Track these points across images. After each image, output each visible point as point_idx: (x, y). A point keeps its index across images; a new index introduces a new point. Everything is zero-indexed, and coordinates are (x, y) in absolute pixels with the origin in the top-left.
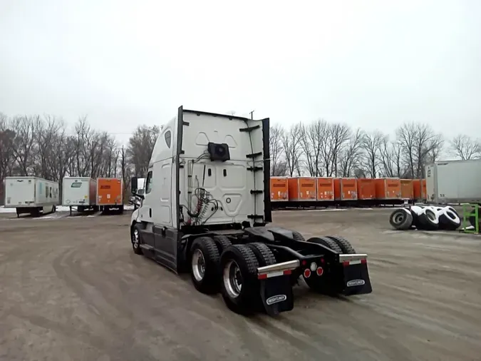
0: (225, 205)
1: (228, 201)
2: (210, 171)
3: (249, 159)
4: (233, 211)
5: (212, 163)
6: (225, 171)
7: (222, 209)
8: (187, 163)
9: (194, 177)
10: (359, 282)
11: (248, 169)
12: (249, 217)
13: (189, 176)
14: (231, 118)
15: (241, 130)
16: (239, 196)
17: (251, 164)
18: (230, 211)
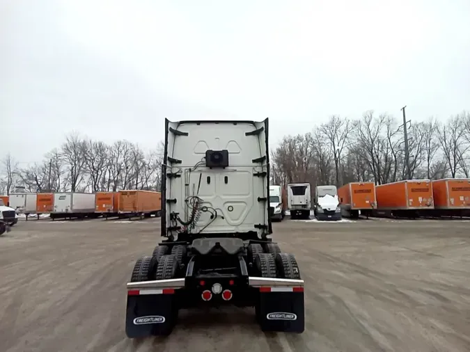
0: (226, 214)
1: (230, 209)
2: (209, 179)
3: (255, 164)
4: (237, 220)
5: (211, 170)
6: (226, 178)
7: (223, 218)
8: (183, 173)
9: (191, 186)
10: (288, 316)
11: (255, 175)
12: (256, 226)
13: (187, 185)
14: (235, 123)
15: (247, 134)
16: (243, 204)
17: (259, 170)
18: (232, 220)
